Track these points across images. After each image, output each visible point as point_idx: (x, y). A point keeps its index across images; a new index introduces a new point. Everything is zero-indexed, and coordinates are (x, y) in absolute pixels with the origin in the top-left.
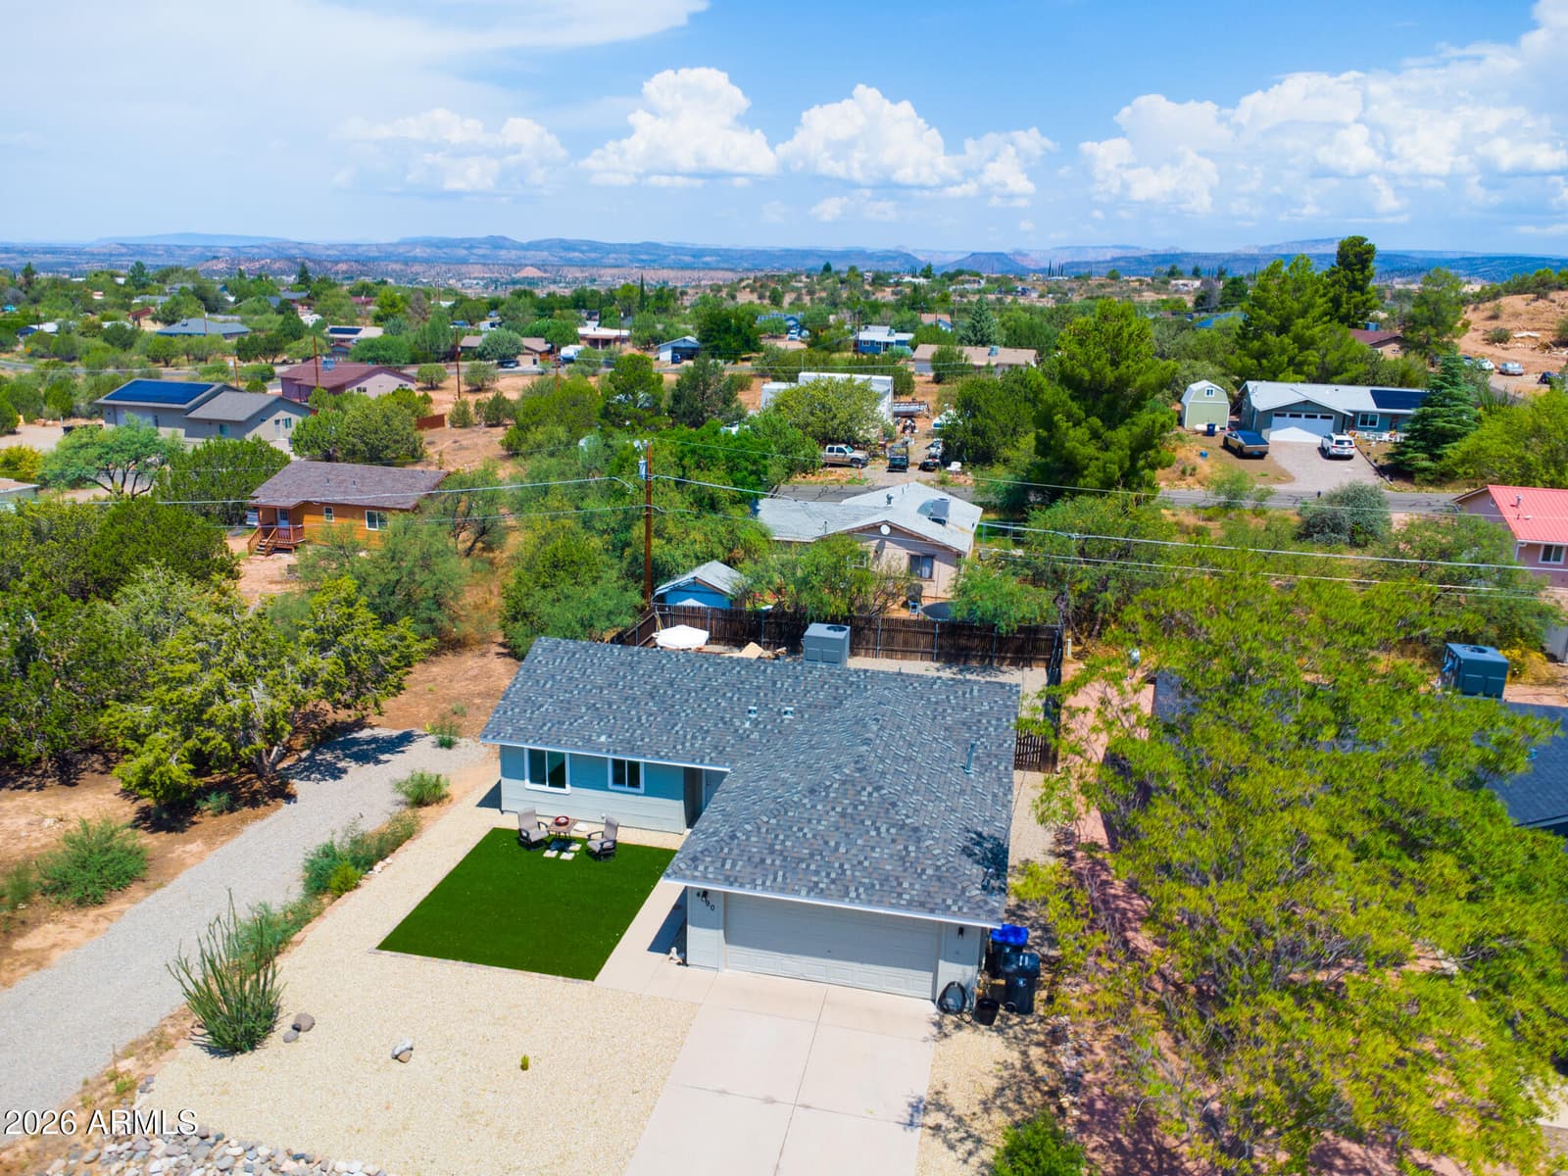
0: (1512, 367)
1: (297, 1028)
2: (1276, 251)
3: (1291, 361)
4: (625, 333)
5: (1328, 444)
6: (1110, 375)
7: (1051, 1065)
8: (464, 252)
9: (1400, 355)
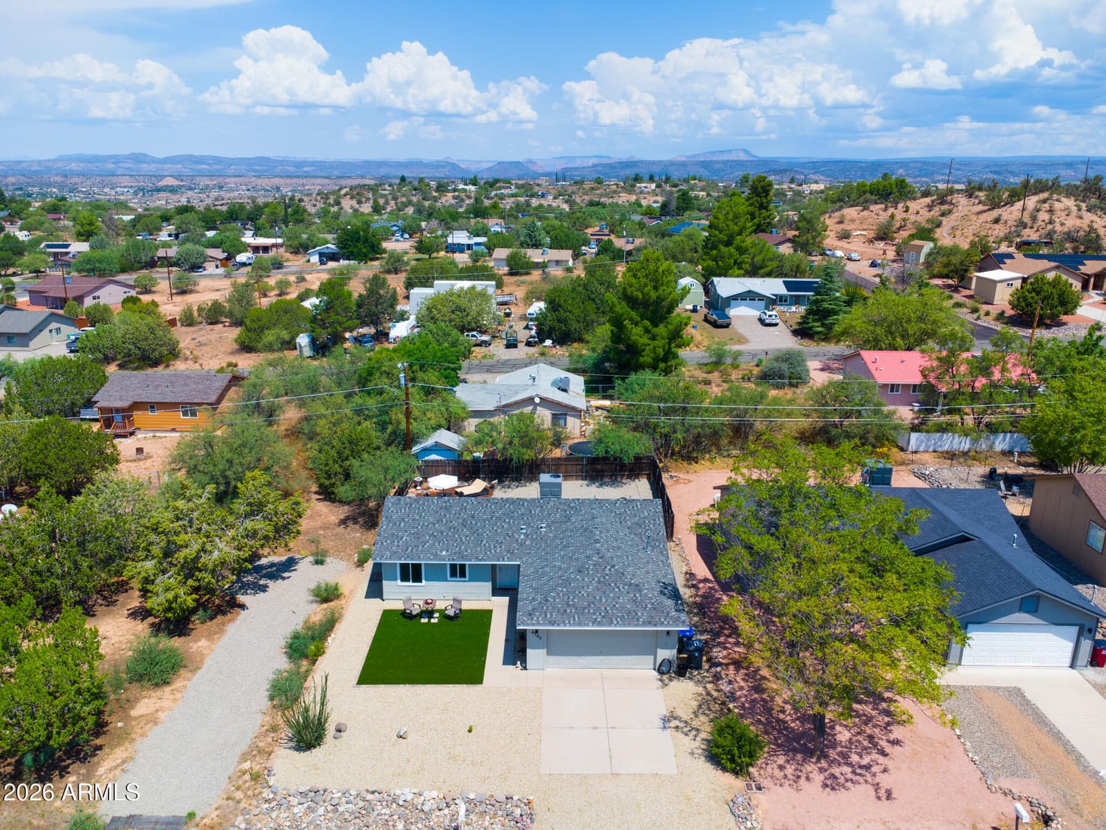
0: (855, 256)
1: (339, 731)
2: (697, 159)
3: (735, 261)
4: (280, 241)
5: (764, 317)
6: (653, 295)
7: (719, 691)
8: (111, 166)
9: (791, 251)
